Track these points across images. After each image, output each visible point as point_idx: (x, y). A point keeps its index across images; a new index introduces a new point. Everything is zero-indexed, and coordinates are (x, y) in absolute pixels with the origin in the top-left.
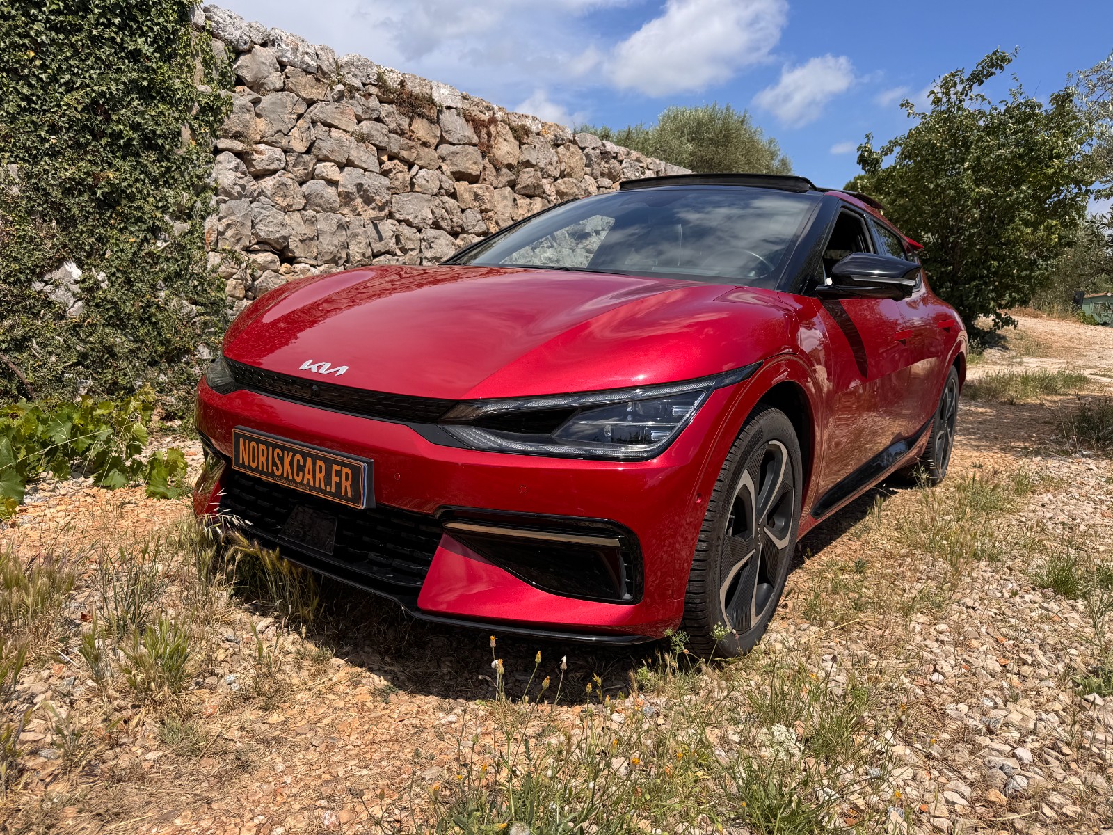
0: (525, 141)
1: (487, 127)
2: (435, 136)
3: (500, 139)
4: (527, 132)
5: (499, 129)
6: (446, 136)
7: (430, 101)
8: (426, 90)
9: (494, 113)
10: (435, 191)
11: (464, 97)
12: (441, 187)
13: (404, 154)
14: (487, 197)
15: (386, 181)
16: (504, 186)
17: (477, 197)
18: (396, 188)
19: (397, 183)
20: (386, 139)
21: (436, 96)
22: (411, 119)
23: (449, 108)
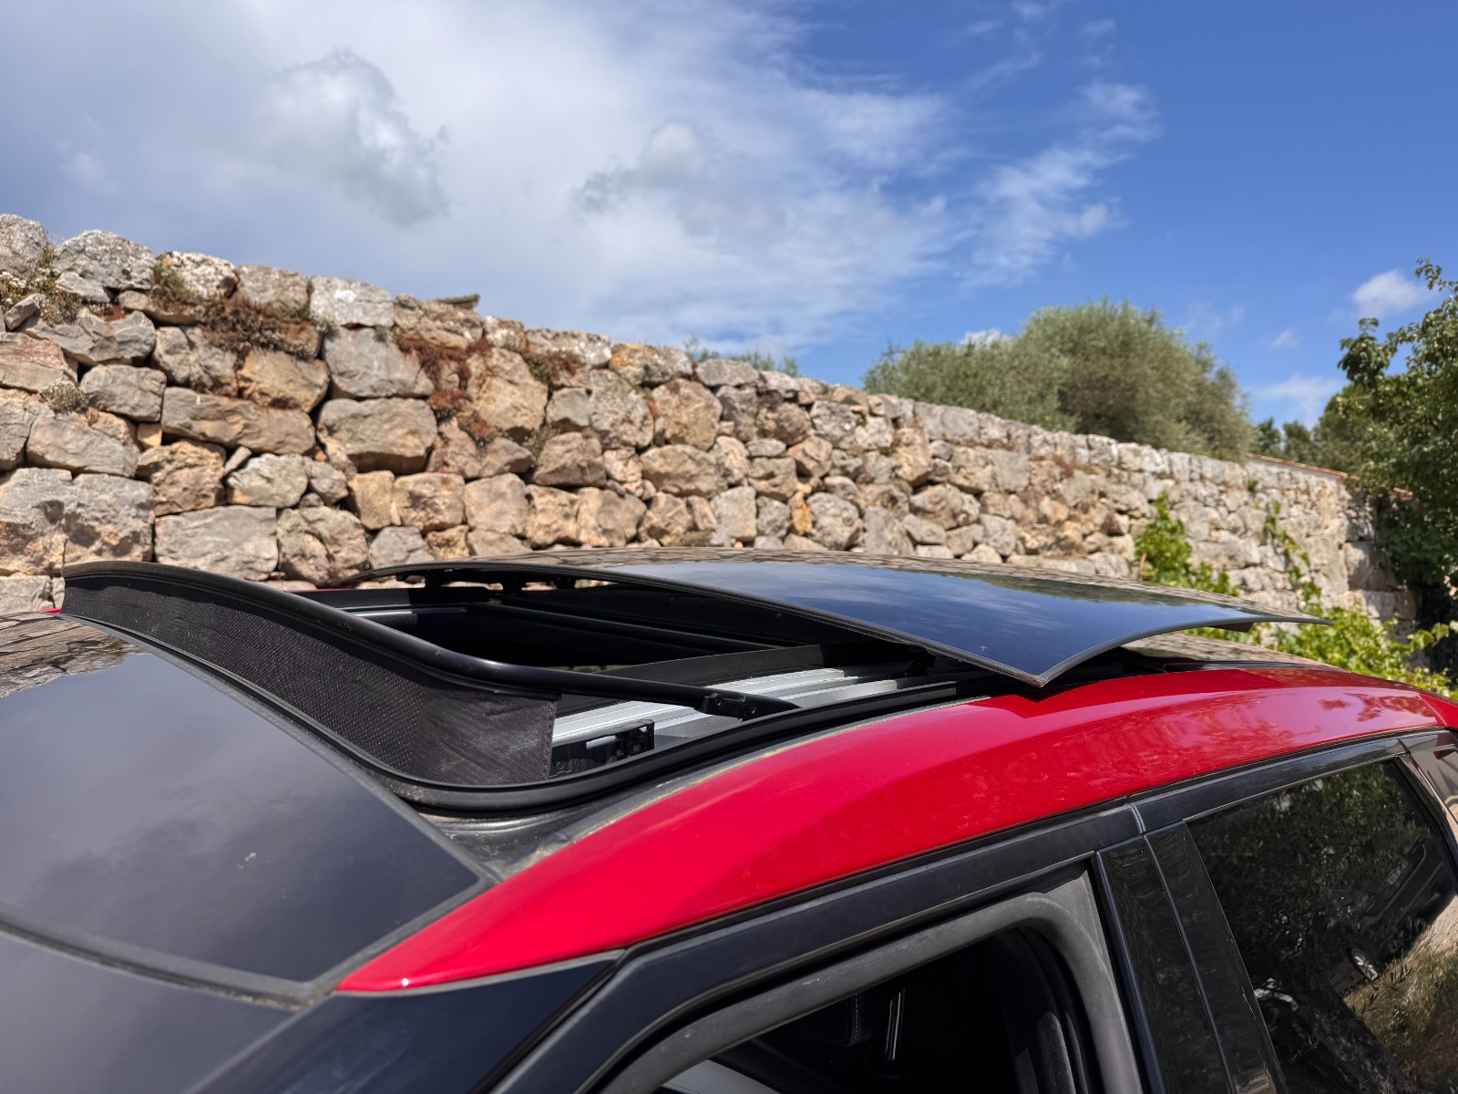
0: (562, 380)
1: (459, 360)
2: (311, 385)
3: (496, 382)
4: (571, 363)
5: (493, 362)
6: (341, 383)
7: (302, 316)
8: (296, 295)
9: (485, 333)
10: (293, 497)
11: (402, 305)
12: (310, 489)
13: (209, 428)
14: (444, 498)
15: (142, 491)
16: (501, 472)
17: (416, 500)
18: (171, 502)
19: (173, 491)
20: (156, 400)
21: (319, 306)
22: (242, 355)
23: (357, 327)
